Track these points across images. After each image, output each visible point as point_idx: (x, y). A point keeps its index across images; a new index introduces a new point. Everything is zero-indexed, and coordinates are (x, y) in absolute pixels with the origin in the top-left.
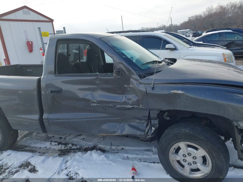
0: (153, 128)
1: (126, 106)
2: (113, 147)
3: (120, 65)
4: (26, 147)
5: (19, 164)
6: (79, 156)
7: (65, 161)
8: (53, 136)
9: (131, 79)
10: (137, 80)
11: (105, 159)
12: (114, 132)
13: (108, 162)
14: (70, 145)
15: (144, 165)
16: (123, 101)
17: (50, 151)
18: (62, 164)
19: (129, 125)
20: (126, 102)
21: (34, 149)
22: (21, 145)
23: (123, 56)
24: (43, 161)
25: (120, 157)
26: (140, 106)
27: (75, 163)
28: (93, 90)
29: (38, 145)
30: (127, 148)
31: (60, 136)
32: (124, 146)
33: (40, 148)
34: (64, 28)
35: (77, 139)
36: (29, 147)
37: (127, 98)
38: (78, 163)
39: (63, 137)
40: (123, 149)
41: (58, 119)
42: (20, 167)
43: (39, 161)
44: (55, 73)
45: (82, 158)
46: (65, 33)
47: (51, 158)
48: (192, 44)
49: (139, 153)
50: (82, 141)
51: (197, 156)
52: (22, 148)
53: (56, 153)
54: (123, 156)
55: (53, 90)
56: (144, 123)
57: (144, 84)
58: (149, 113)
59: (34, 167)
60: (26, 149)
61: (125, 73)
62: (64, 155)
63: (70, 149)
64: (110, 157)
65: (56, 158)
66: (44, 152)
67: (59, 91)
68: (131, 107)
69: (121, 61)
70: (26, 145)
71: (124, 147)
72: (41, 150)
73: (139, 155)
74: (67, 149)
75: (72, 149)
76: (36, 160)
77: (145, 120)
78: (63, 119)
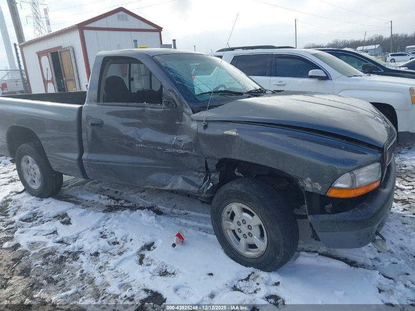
0: (211, 184)
1: (177, 151)
2: (175, 211)
3: (171, 93)
4: (72, 197)
5: (55, 214)
6: (125, 214)
7: (107, 218)
8: (109, 189)
9: (184, 114)
10: (189, 115)
11: (155, 221)
12: (164, 185)
13: (157, 226)
14: (122, 202)
15: (200, 235)
16: (173, 144)
17: (96, 206)
18: (101, 221)
19: (183, 178)
20: (177, 145)
21: (79, 201)
22: (68, 195)
23: (177, 82)
24: (82, 215)
25: (176, 222)
26: (192, 152)
27: (116, 222)
28: (140, 126)
29: (85, 197)
30: (192, 213)
31: (116, 190)
32: (189, 210)
33: (87, 201)
34: (174, 41)
35: (135, 196)
36: (75, 197)
37: (179, 139)
38: (120, 221)
39: (120, 191)
40: (187, 214)
41: (98, 161)
42: (55, 217)
43: (77, 214)
44: (98, 101)
45: (128, 217)
46: (175, 47)
47: (92, 212)
48: (382, 71)
49: (204, 221)
50: (140, 199)
51: (252, 225)
52: (66, 198)
53: (102, 208)
54: (180, 222)
55: (93, 122)
56: (201, 177)
57: (197, 121)
58: (206, 163)
59: (70, 219)
60: (71, 199)
61: (176, 105)
62: (110, 211)
63: (121, 206)
64: (163, 220)
65: (98, 213)
66: (89, 205)
67: (99, 124)
68: (182, 152)
69: (171, 88)
70: (73, 195)
71: (188, 212)
72: (85, 203)
73: (201, 222)
74: (117, 206)
75: (123, 207)
76: (74, 212)
77: (202, 172)
78: (105, 162)
